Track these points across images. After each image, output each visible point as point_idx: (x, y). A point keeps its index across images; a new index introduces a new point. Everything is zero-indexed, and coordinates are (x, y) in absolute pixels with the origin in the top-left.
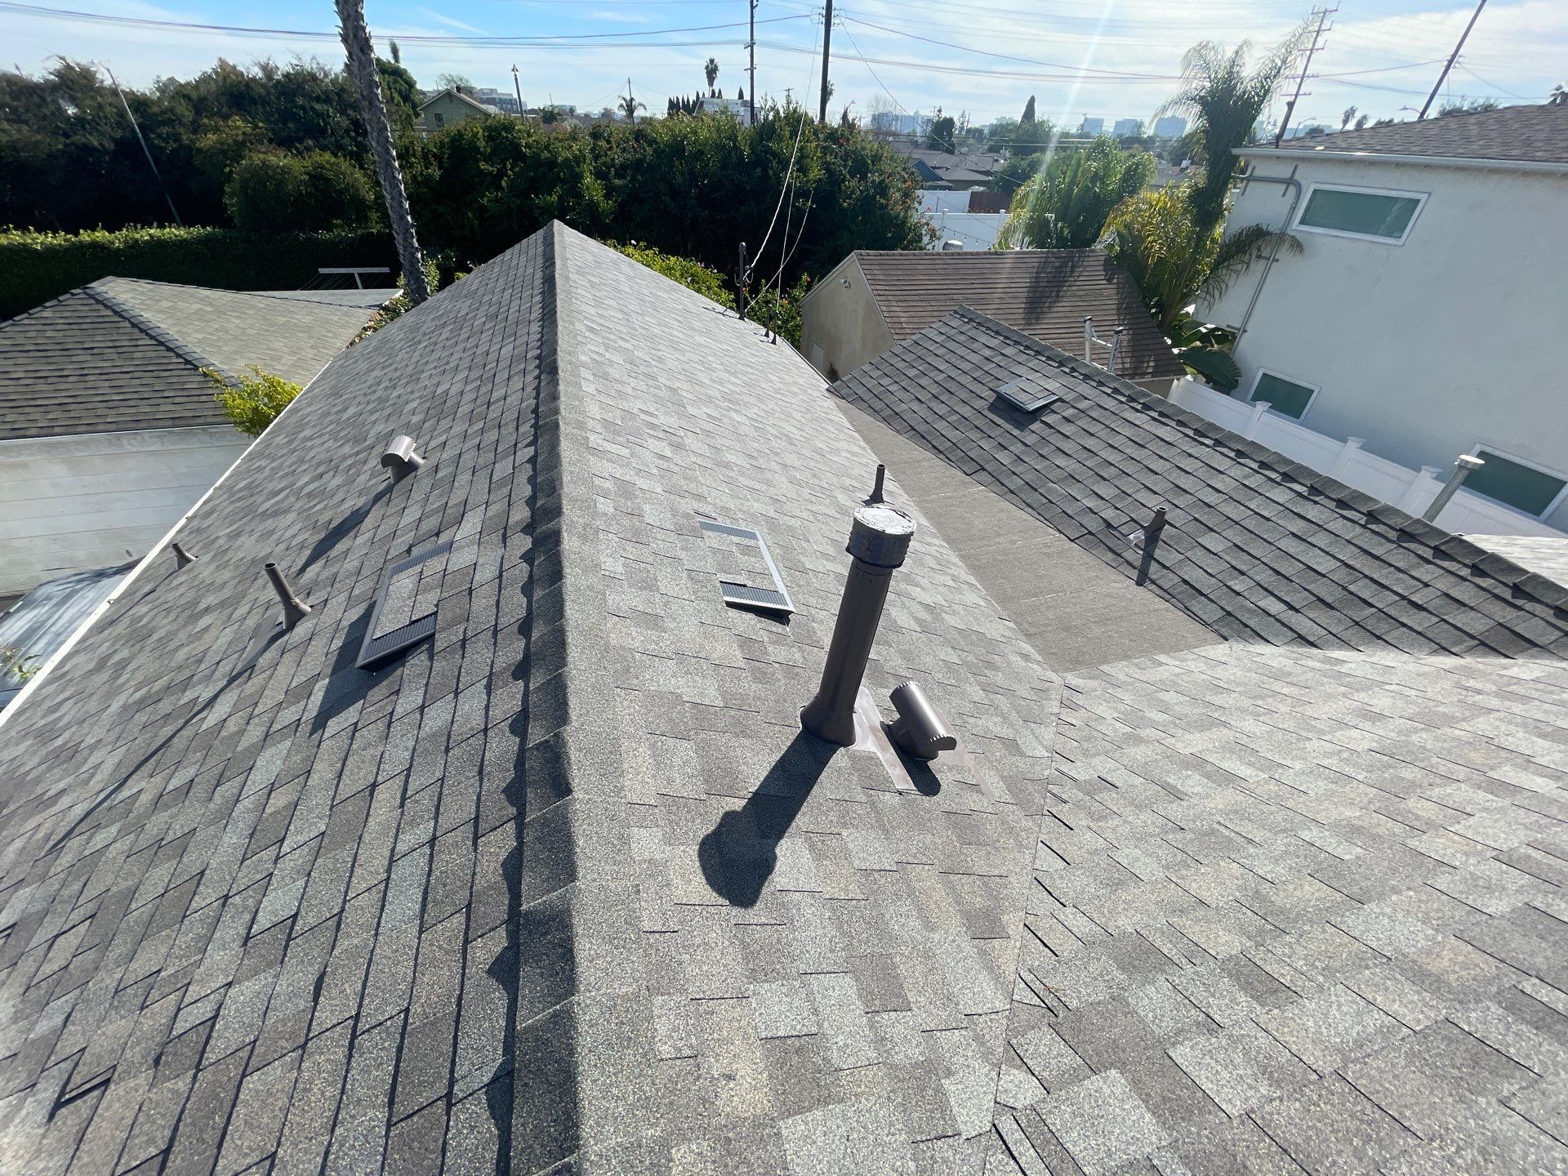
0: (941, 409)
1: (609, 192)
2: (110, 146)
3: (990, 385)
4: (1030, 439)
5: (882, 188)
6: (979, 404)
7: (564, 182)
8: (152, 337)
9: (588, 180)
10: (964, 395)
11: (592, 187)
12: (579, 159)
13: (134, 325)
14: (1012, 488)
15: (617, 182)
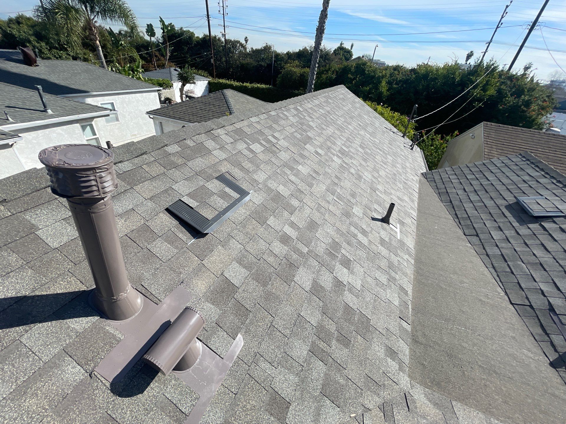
0: (474, 197)
2: (266, 65)
3: (516, 195)
4: (523, 231)
6: (500, 202)
7: (374, 83)
8: (227, 105)
9: (384, 83)
10: (493, 195)
11: (384, 87)
12: (383, 77)
13: (226, 101)
14: (490, 253)
15: (395, 86)
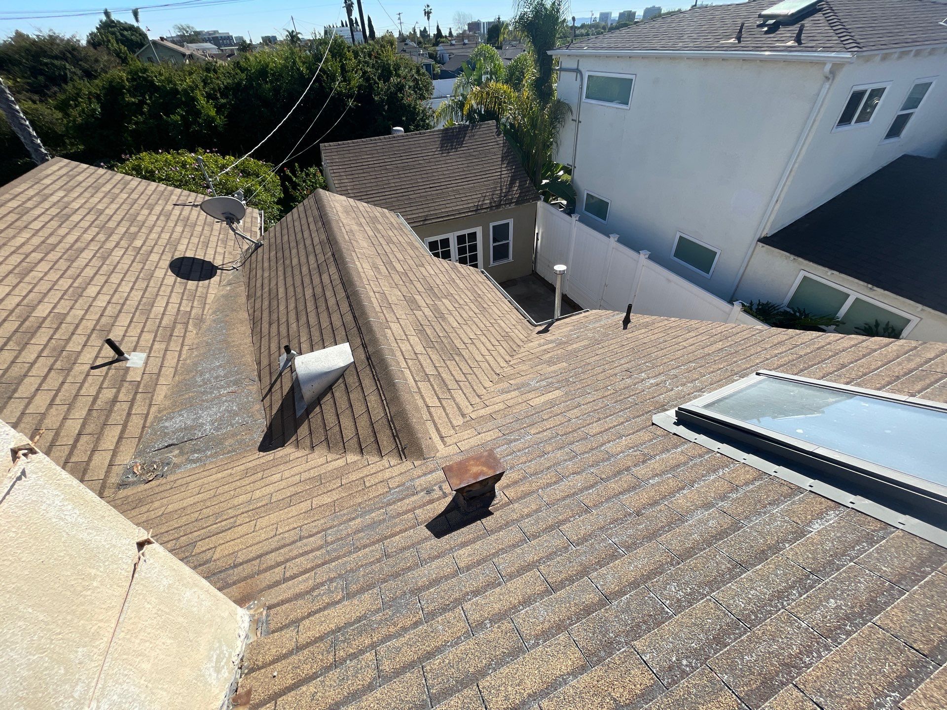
1: (219, 109)
5: (400, 88)
9: (202, 101)
11: (207, 107)
12: (193, 88)
15: (223, 101)
